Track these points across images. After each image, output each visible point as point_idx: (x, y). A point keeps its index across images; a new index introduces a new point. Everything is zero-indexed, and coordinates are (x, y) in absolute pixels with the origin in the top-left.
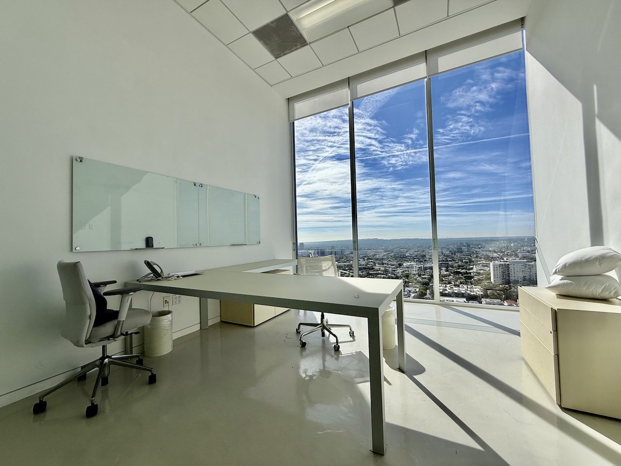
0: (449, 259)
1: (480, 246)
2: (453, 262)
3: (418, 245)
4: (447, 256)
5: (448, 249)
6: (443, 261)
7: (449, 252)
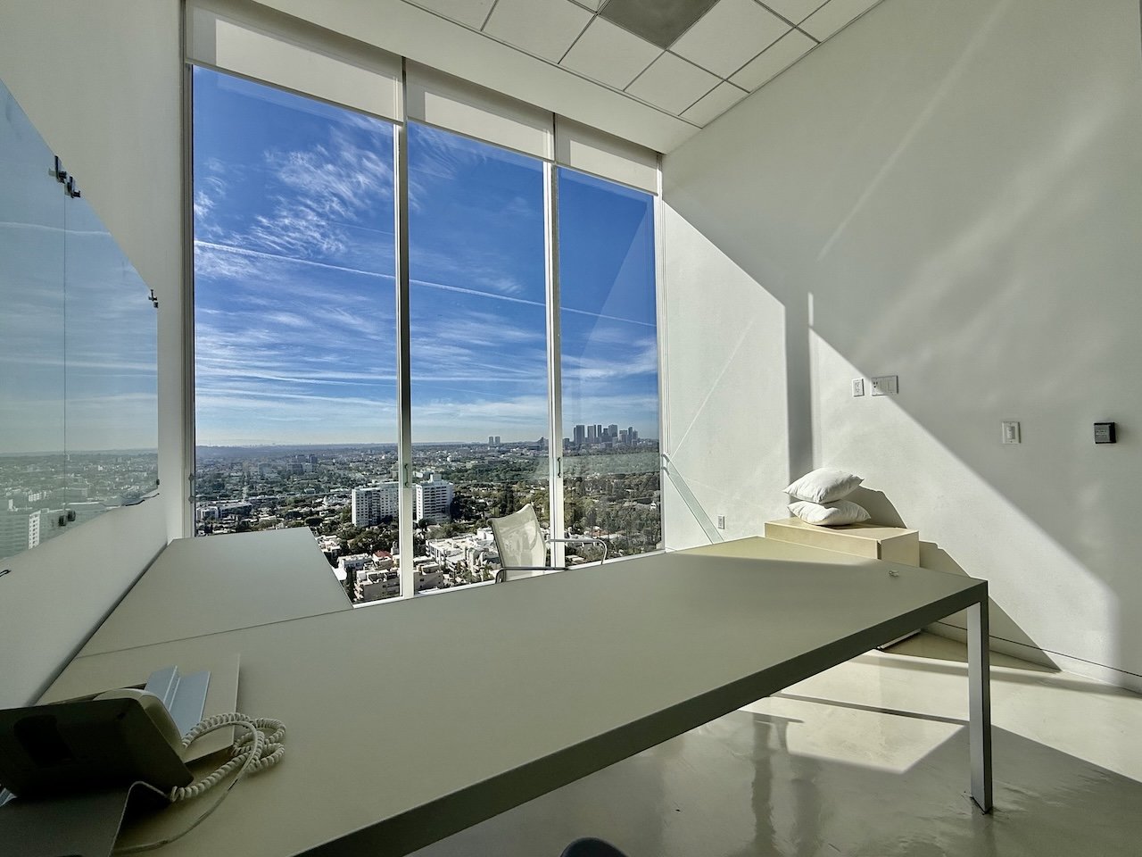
0: (276, 489)
1: (334, 461)
2: (285, 495)
4: (272, 483)
5: (275, 467)
6: (264, 494)
7: (276, 474)
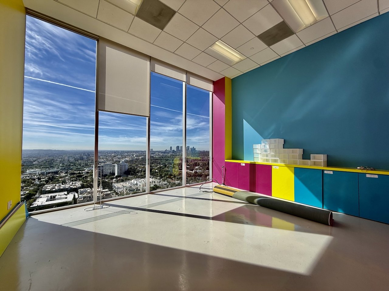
3: (50, 155)
4: (71, 163)
7: (74, 160)
